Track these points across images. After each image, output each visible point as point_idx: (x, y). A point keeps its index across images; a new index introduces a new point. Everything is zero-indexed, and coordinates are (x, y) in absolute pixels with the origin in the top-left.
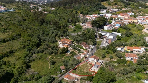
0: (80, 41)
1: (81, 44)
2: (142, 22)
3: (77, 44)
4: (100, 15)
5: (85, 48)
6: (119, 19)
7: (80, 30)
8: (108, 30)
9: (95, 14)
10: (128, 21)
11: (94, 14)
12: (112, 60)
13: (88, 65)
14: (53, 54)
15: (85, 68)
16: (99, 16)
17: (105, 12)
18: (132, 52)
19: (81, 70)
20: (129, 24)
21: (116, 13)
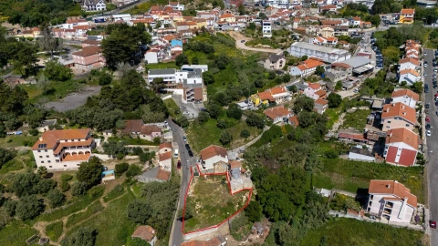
0: (116, 120)
1: (126, 131)
2: (220, 26)
3: (110, 135)
4: (96, 21)
5: (148, 138)
6: (163, 27)
7: (66, 83)
8: (159, 63)
9: (74, 18)
10: (187, 27)
11: (69, 19)
12: (249, 141)
13: (210, 181)
14: (49, 210)
15: (213, 195)
16: (92, 23)
17: (101, 8)
18: (272, 103)
19: (207, 207)
20: (195, 35)
21: (136, 8)
